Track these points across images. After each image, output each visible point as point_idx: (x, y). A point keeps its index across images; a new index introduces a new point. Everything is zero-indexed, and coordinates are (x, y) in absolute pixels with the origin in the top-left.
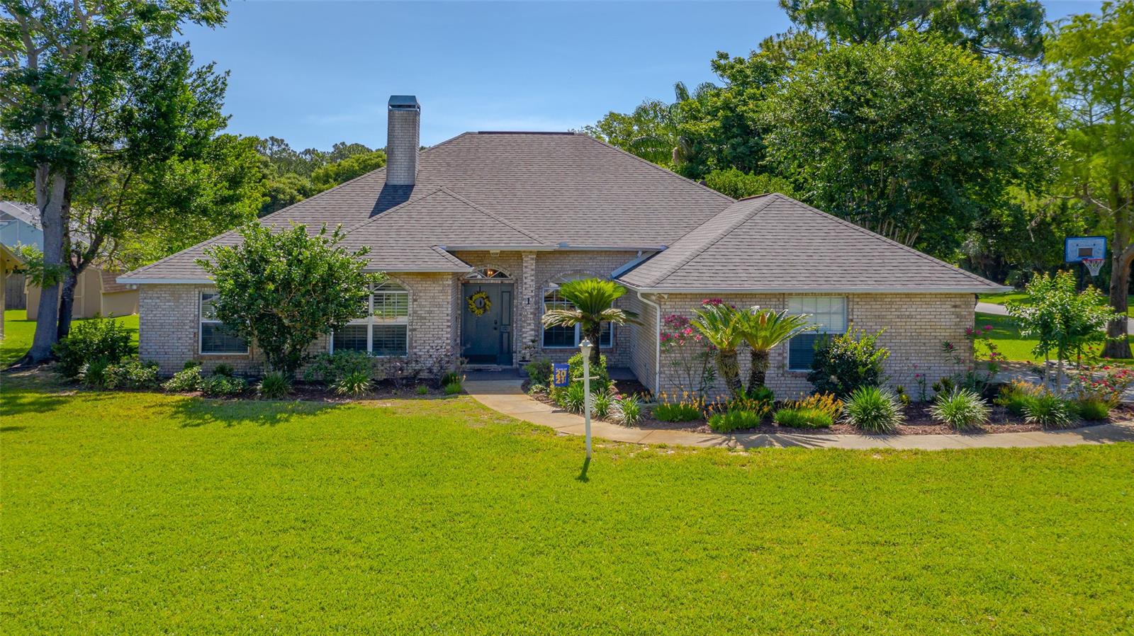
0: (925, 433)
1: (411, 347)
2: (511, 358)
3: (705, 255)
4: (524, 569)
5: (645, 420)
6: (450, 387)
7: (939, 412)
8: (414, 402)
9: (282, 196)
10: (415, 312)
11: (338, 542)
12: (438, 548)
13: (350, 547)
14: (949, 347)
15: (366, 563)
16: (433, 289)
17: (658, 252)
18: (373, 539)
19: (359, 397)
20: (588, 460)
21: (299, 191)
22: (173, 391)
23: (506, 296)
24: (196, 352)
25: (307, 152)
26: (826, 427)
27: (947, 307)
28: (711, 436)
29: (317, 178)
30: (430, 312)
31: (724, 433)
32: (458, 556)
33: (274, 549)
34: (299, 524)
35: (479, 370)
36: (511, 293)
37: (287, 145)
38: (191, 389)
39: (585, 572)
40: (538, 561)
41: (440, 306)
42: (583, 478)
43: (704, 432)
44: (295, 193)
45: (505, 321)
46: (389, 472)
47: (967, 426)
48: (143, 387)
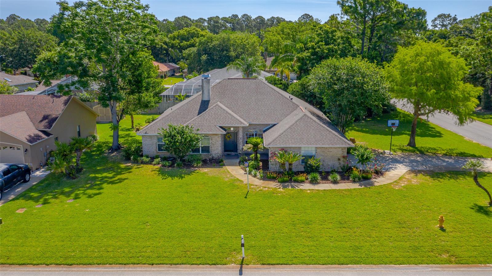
0: (325, 183)
1: (211, 151)
2: (237, 151)
3: (282, 135)
4: (231, 218)
5: (264, 178)
6: (222, 164)
7: (330, 178)
8: (212, 169)
9: (158, 46)
10: (212, 143)
11: (200, 212)
12: (218, 214)
13: (203, 214)
14: (339, 159)
15: (206, 217)
16: (216, 137)
17: (275, 125)
18: (206, 212)
19: (199, 167)
20: (248, 191)
21: (164, 43)
22: (155, 165)
23: (235, 135)
24: (157, 151)
25: (164, 20)
26: (304, 181)
27: (340, 149)
28: (277, 183)
29: (171, 38)
30: (215, 143)
31: (280, 183)
32: (221, 216)
33: (190, 214)
34: (193, 208)
35: (228, 155)
36: (237, 134)
37: (156, 18)
38: (159, 164)
39: (241, 219)
40: (234, 217)
41: (218, 141)
42: (246, 197)
43: (276, 182)
44: (163, 44)
45: (235, 141)
46: (208, 195)
47: (335, 182)
48: (146, 163)
